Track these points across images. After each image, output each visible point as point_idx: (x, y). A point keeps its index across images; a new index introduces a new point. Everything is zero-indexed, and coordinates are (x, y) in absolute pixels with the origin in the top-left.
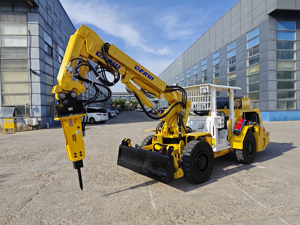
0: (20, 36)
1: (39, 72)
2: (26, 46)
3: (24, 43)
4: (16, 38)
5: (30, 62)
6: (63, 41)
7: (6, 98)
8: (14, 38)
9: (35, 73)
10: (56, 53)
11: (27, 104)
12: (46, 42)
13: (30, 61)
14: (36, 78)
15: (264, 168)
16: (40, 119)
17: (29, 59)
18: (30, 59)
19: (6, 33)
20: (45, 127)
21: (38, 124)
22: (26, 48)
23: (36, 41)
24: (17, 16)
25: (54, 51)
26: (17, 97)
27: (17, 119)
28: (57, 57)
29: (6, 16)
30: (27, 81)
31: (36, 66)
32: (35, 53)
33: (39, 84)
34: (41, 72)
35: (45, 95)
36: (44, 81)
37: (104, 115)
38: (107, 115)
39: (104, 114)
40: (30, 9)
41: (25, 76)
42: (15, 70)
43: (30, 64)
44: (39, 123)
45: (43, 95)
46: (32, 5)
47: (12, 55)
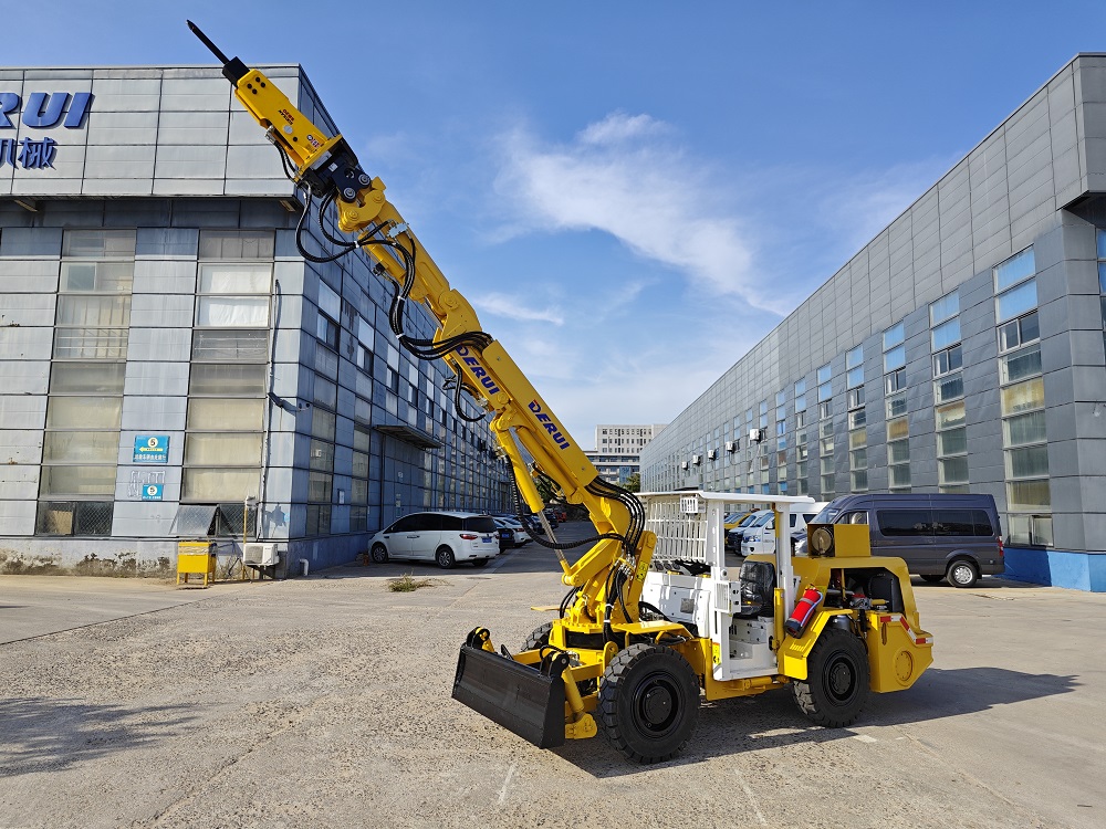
0: (250, 298)
1: (293, 402)
2: (265, 324)
3: (259, 317)
4: (240, 302)
5: (273, 373)
6: (373, 301)
7: (194, 477)
8: (234, 303)
9: (282, 405)
10: (351, 340)
11: (251, 499)
12: (322, 312)
13: (273, 368)
14: (286, 421)
15: (874, 740)
16: (283, 547)
17: (270, 365)
18: (273, 363)
19: (213, 291)
20: (296, 573)
21: (277, 561)
22: (263, 332)
23: (293, 311)
24: (248, 240)
25: (344, 334)
26: (227, 475)
27: (219, 544)
28: (351, 350)
29: (219, 240)
30: (259, 428)
31: (287, 383)
32: (289, 346)
33: (291, 439)
34: (300, 401)
35: (306, 472)
36: (305, 429)
37: (484, 540)
38: (494, 540)
39: (485, 535)
40: (286, 222)
41: (252, 414)
42: (229, 394)
43: (272, 378)
44: (280, 560)
45: (301, 471)
46: (292, 209)
47: (225, 353)
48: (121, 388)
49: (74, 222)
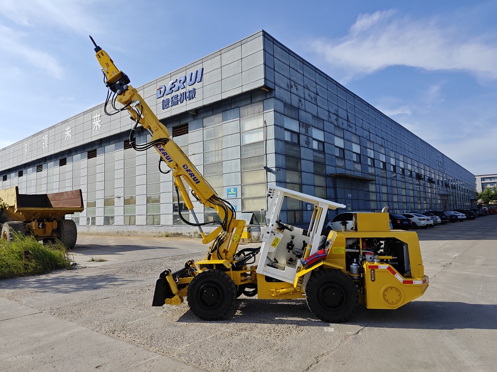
1: (274, 169)
4: (255, 132)
5: (266, 158)
6: (321, 119)
7: (246, 202)
8: (252, 133)
9: (270, 171)
10: (308, 138)
11: (262, 210)
12: (287, 130)
14: (272, 177)
18: (266, 154)
23: (271, 132)
24: (255, 107)
25: (302, 137)
26: (256, 201)
28: (308, 143)
29: (246, 110)
30: (263, 181)
31: (272, 162)
32: (271, 146)
33: (275, 184)
34: (277, 169)
36: (282, 179)
40: (266, 96)
41: (261, 176)
42: (254, 170)
46: (268, 91)
47: (251, 153)
48: (222, 171)
49: (205, 115)
